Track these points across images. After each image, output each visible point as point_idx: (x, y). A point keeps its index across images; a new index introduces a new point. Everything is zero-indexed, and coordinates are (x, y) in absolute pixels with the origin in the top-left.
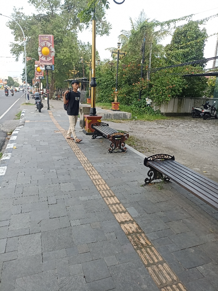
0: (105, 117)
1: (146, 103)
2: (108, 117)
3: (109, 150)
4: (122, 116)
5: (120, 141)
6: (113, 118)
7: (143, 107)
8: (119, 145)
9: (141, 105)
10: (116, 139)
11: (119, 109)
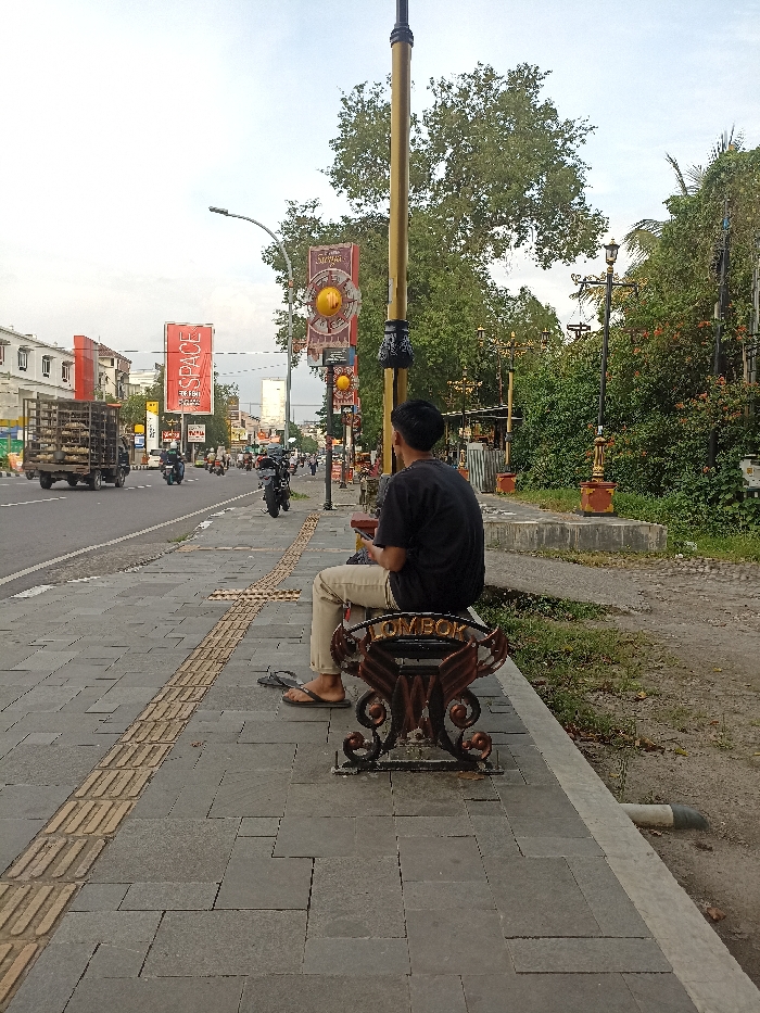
0: (540, 540)
1: (741, 481)
2: (554, 541)
3: (348, 748)
4: (619, 535)
5: (438, 687)
6: (576, 546)
7: (730, 503)
8: (425, 713)
9: (720, 492)
10: (400, 661)
11: (611, 508)
